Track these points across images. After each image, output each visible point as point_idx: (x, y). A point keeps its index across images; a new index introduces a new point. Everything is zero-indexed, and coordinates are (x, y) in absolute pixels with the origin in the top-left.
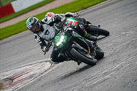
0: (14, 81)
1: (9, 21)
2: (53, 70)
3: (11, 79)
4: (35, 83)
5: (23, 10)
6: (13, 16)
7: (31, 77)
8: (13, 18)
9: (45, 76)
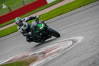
1: (43, 10)
2: (74, 47)
3: (44, 53)
4: (61, 56)
5: (53, 2)
6: (46, 6)
7: (58, 51)
8: (46, 8)
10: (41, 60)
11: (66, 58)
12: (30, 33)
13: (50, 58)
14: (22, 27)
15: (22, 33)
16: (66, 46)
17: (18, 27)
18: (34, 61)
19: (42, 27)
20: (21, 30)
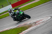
0: (37, 23)
7: (43, 22)
9: (48, 22)
10: (34, 26)
11: (47, 26)
12: (15, 16)
13: (39, 25)
14: (11, 13)
15: (11, 16)
16: (47, 19)
17: (9, 13)
18: (30, 27)
19: (22, 13)
20: (11, 15)
